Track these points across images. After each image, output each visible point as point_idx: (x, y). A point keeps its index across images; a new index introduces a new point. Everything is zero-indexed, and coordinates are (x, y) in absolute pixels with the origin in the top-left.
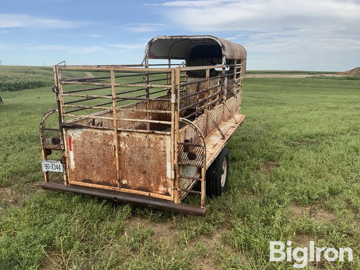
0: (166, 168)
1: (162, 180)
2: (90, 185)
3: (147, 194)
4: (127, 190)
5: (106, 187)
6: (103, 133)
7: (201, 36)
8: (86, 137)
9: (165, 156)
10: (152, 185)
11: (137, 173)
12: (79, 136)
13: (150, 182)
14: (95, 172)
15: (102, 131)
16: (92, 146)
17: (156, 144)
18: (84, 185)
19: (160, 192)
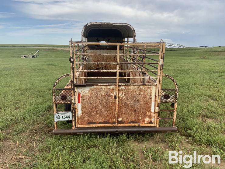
0: (151, 106)
1: (148, 114)
2: (94, 125)
3: (137, 125)
4: (122, 125)
5: (107, 125)
6: (107, 88)
7: (121, 23)
8: (93, 92)
9: (151, 98)
10: (140, 118)
11: (129, 112)
12: (87, 92)
13: (139, 117)
14: (98, 116)
15: (106, 87)
16: (98, 98)
17: (145, 91)
18: (89, 126)
19: (145, 122)
